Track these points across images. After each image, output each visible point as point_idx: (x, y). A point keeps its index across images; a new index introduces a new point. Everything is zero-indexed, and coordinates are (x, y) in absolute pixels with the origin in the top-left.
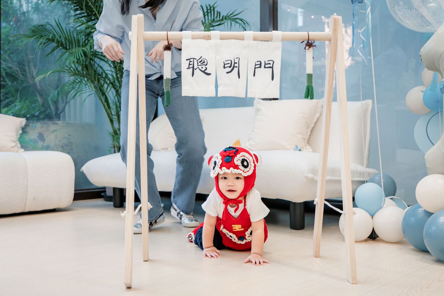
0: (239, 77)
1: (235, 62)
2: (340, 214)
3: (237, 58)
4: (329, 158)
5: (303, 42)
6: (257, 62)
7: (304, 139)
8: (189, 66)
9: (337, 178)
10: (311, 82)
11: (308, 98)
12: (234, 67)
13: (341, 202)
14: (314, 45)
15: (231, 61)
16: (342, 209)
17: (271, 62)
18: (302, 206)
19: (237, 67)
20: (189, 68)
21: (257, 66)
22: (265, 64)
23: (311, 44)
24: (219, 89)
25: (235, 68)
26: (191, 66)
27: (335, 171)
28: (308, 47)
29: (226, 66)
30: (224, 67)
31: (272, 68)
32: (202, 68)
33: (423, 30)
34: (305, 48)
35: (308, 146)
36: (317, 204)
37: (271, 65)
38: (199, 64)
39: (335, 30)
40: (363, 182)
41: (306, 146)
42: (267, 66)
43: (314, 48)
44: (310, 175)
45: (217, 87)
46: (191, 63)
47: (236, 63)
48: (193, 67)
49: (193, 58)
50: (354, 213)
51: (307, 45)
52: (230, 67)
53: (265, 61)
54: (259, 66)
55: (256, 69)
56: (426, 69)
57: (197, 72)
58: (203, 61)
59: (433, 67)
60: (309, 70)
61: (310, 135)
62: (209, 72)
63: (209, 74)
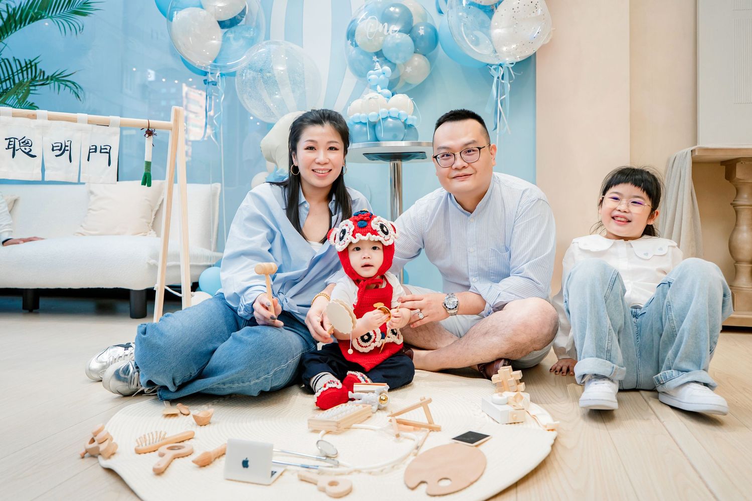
0: (71, 161)
2: (181, 298)
3: (68, 141)
4: (169, 243)
5: (144, 129)
6: (92, 146)
7: (149, 224)
8: (8, 147)
10: (150, 170)
11: (145, 185)
12: (64, 150)
13: (180, 287)
14: (153, 133)
15: (61, 143)
16: (180, 292)
17: (109, 148)
18: (144, 294)
19: (68, 150)
20: (8, 148)
21: (91, 151)
22: (101, 149)
23: (151, 132)
24: (46, 173)
26: (10, 147)
27: (177, 256)
28: (148, 135)
29: (55, 148)
30: (53, 150)
31: (109, 153)
32: (25, 149)
34: (145, 135)
36: (158, 289)
37: (108, 151)
38: (22, 145)
39: (176, 121)
41: (150, 230)
42: (103, 151)
43: (154, 136)
44: (152, 261)
45: (43, 170)
46: (11, 143)
47: (68, 146)
48: (14, 148)
49: (14, 138)
50: (192, 296)
51: (146, 132)
52: (60, 150)
53: (101, 146)
54: (93, 150)
55: (90, 153)
57: (19, 153)
58: (27, 142)
59: (271, 159)
60: (148, 157)
62: (33, 154)
63: (34, 156)
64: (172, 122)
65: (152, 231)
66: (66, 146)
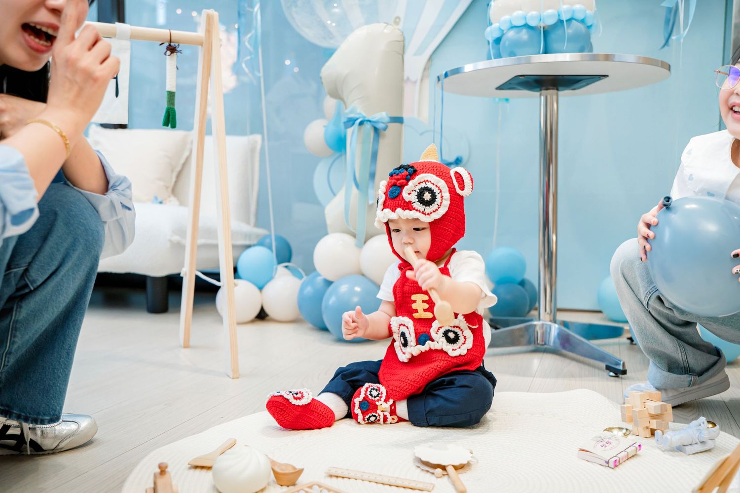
4: (202, 214)
5: (163, 43)
9: (213, 242)
14: (178, 50)
18: (165, 282)
23: (174, 49)
27: (211, 232)
28: (170, 53)
33: (324, 44)
34: (165, 53)
36: (186, 275)
39: (209, 31)
40: (249, 246)
41: (170, 197)
43: (179, 54)
44: (176, 238)
51: (168, 49)
56: (328, 97)
59: (336, 94)
64: (201, 33)
65: (172, 198)
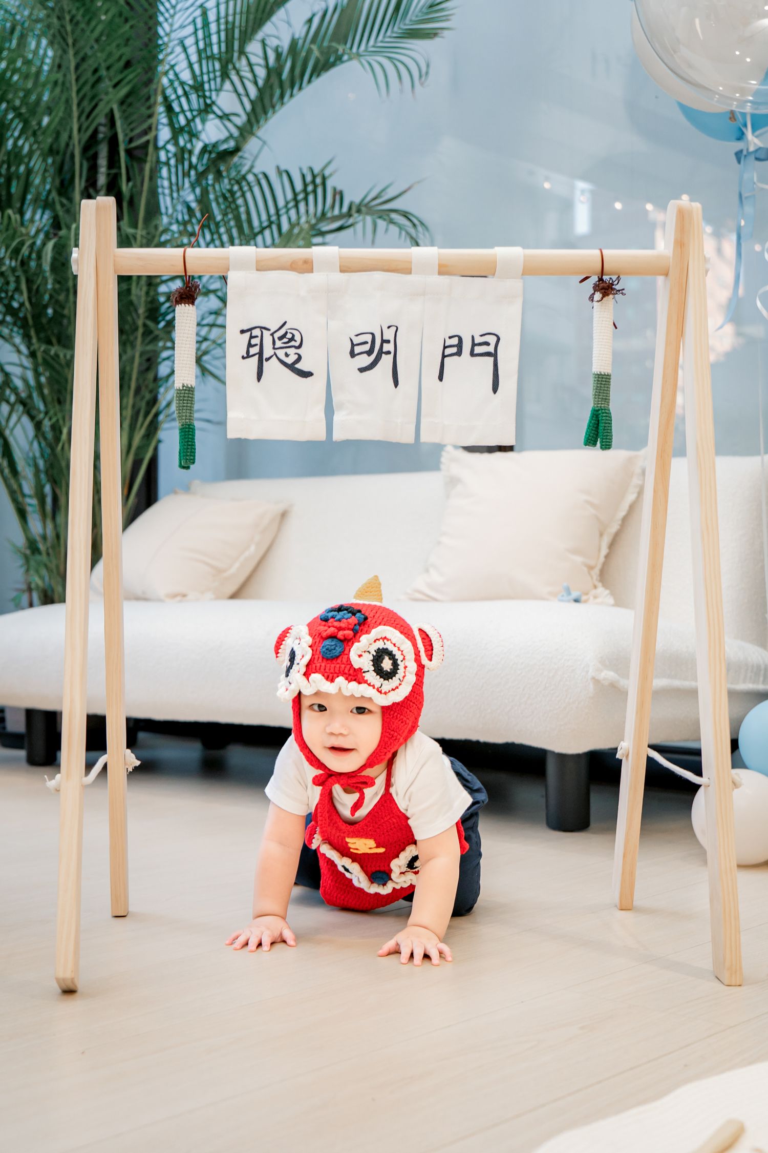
0: (396, 384)
1: (384, 338)
2: (695, 788)
3: (389, 327)
5: (587, 278)
6: (450, 338)
7: (591, 568)
8: (248, 352)
9: (687, 684)
10: (606, 399)
11: (595, 444)
12: (381, 352)
13: (698, 753)
14: (617, 287)
15: (373, 334)
16: (699, 774)
17: (492, 340)
18: (583, 764)
19: (388, 353)
20: (248, 356)
21: (448, 351)
22: (474, 345)
23: (608, 286)
24: (337, 418)
25: (383, 355)
26: (254, 350)
28: (601, 295)
29: (356, 351)
30: (353, 354)
31: (494, 355)
32: (287, 355)
34: (591, 298)
35: (601, 589)
36: (627, 756)
37: (491, 349)
38: (279, 344)
39: (681, 244)
40: (764, 696)
41: (595, 587)
42: (478, 350)
43: (619, 297)
44: (608, 675)
45: (329, 411)
46: (253, 341)
47: (388, 342)
48: (261, 354)
49: (261, 328)
50: (735, 785)
51: (596, 288)
52: (369, 353)
53: (473, 337)
54: (454, 350)
55: (446, 359)
57: (272, 367)
58: (289, 336)
60: (601, 363)
61: (607, 557)
62: (306, 369)
63: (306, 374)
66: (384, 341)
